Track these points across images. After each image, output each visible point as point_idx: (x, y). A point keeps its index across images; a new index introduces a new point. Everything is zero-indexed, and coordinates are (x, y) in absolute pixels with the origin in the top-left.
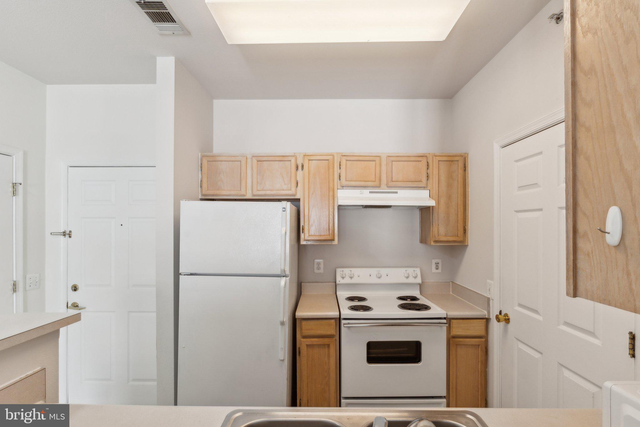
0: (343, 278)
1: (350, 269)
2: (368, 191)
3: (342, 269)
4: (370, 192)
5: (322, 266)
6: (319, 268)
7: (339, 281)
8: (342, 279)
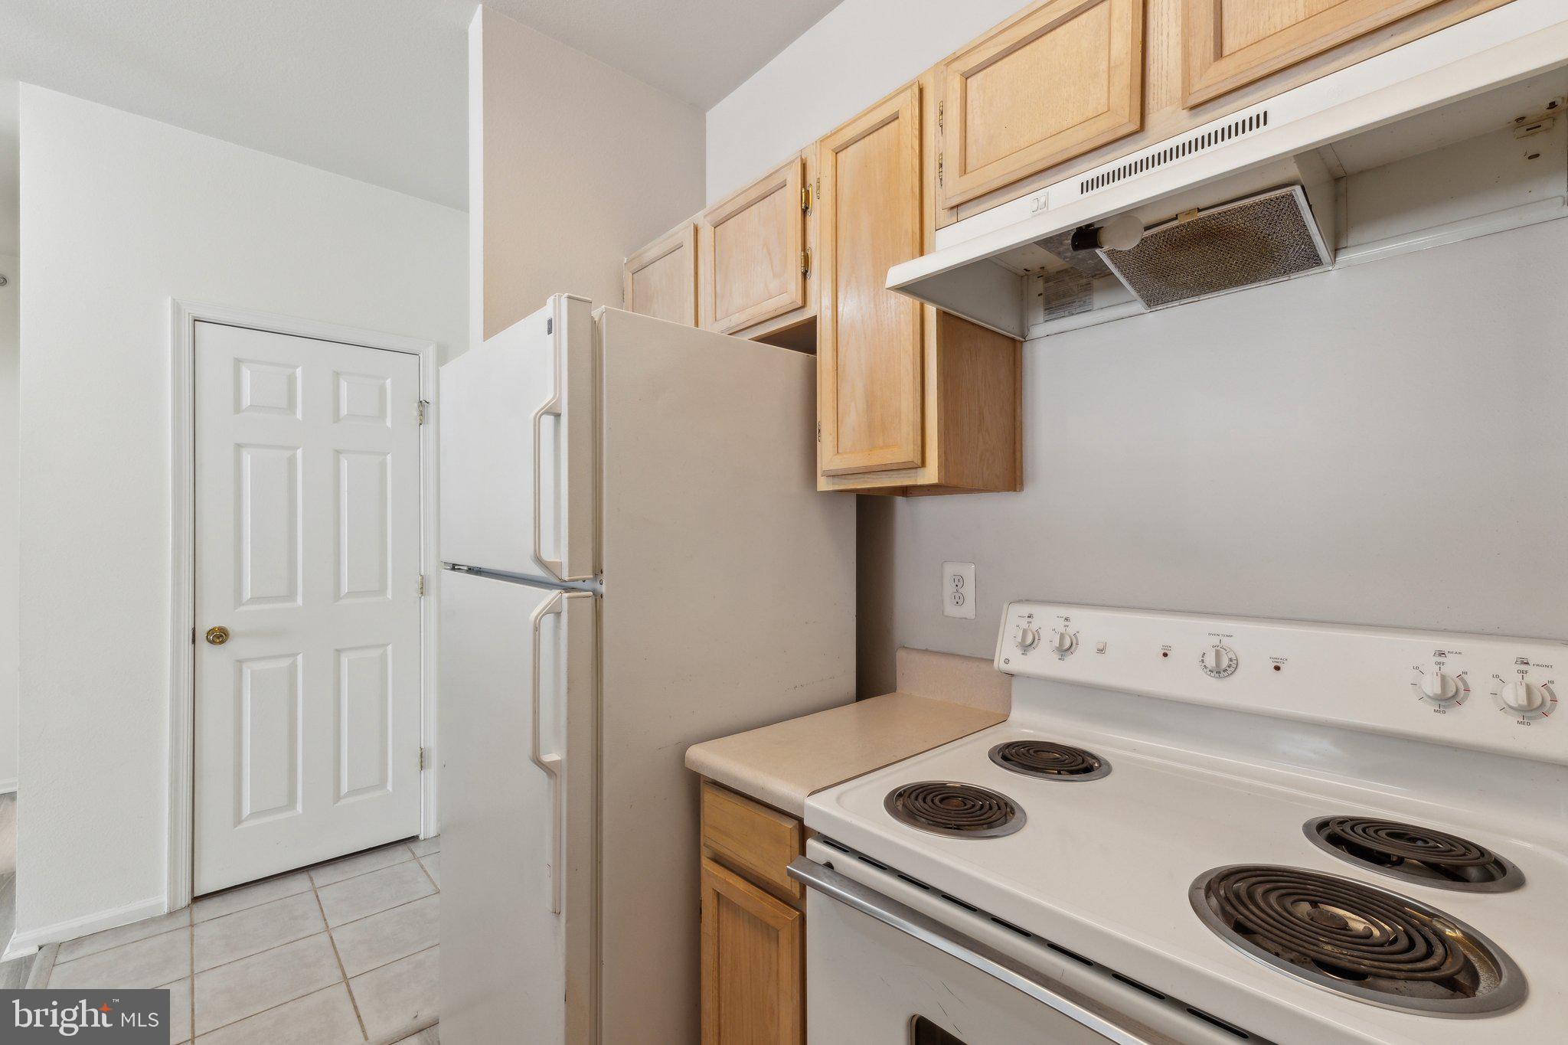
0: (1026, 647)
1: (1064, 611)
2: (1075, 183)
3: (1026, 609)
4: (1085, 187)
5: (969, 590)
6: (959, 600)
7: (1007, 661)
8: (1019, 652)
